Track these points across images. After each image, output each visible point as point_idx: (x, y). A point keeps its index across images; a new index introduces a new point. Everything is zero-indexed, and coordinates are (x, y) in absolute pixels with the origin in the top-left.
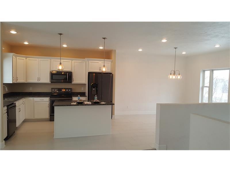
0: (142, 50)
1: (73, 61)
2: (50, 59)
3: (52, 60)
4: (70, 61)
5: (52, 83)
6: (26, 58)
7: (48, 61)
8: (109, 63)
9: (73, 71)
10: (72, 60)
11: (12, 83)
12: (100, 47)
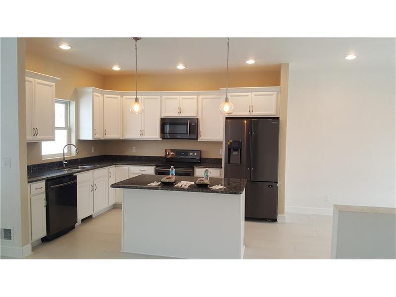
0: (355, 57)
1: (201, 97)
2: (161, 96)
3: (164, 97)
4: (195, 97)
5: (164, 140)
6: (122, 95)
7: (157, 99)
8: (273, 95)
9: (199, 117)
10: (199, 95)
11: (92, 139)
12: (247, 60)
